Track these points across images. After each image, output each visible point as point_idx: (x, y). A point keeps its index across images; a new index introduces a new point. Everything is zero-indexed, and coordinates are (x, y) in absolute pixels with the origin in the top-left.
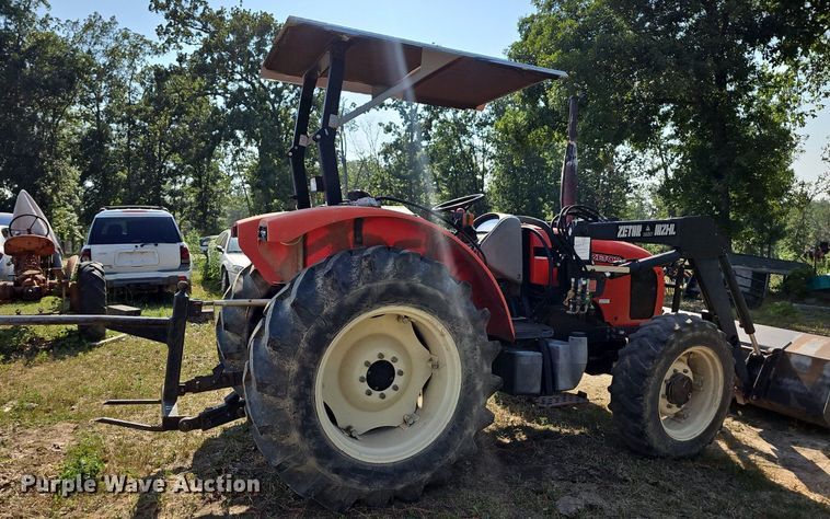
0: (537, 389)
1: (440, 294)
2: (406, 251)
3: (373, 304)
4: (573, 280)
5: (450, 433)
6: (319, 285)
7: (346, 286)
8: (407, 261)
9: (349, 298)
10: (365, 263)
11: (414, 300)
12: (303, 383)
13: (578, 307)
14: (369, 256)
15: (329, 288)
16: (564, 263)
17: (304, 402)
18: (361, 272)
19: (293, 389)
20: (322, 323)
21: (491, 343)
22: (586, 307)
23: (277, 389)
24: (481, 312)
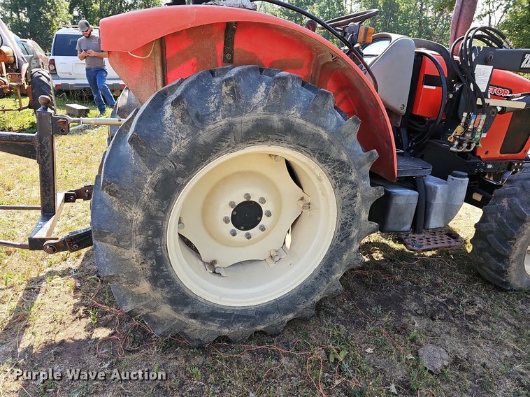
0: (408, 227)
1: (323, 132)
2: (284, 74)
3: (237, 143)
4: (465, 114)
5: (316, 278)
6: (167, 115)
7: (201, 119)
8: (284, 88)
9: (205, 136)
10: (225, 89)
11: (289, 138)
12: (150, 232)
13: (465, 145)
14: (230, 79)
15: (178, 121)
16: (458, 95)
17: (152, 253)
18: (221, 102)
19: (139, 239)
20: (169, 166)
21: (374, 189)
22: (473, 145)
23: (119, 240)
24: (368, 154)
